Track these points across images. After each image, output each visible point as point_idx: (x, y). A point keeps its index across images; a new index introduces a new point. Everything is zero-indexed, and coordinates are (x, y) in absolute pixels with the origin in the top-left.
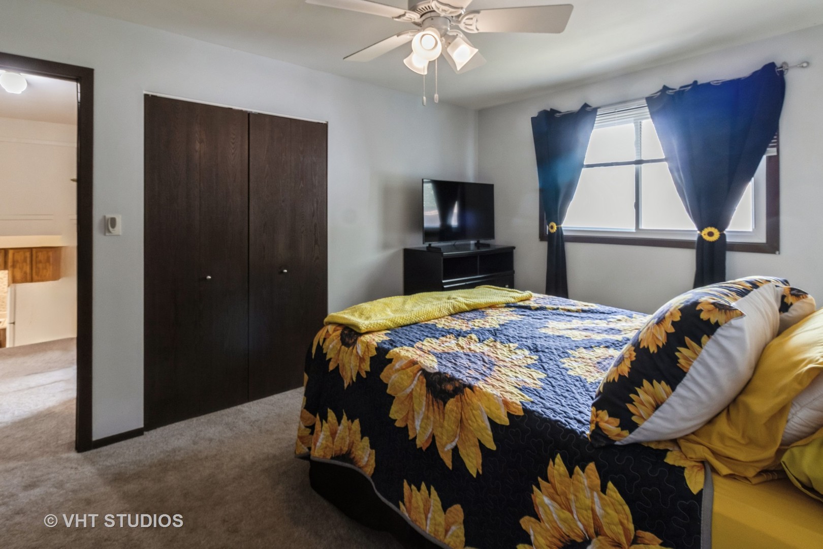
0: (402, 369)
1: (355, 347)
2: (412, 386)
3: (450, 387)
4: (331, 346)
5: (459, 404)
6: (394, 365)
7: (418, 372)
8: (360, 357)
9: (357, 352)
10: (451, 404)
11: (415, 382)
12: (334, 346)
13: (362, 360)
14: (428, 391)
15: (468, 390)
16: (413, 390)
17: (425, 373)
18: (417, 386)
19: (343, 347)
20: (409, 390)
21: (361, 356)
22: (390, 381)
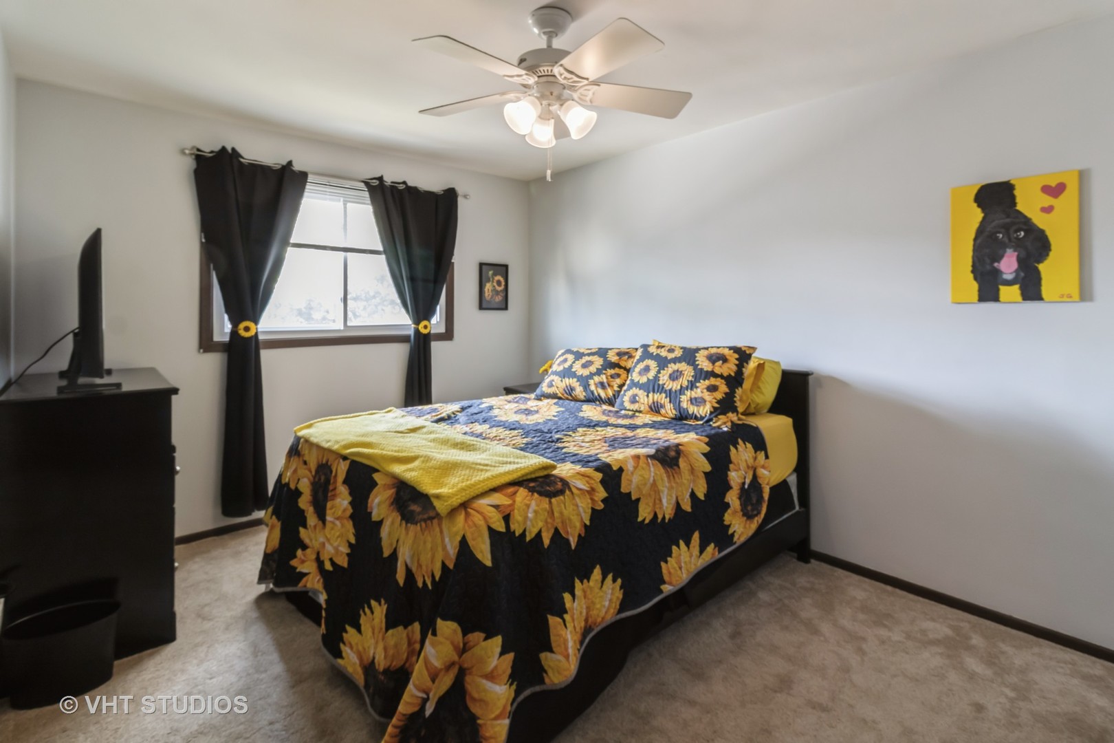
0: (635, 468)
1: (571, 487)
2: (652, 474)
3: (673, 454)
4: (530, 515)
5: (685, 459)
6: (628, 470)
7: (647, 460)
8: (587, 491)
9: (580, 489)
10: (682, 463)
11: (652, 469)
12: (536, 512)
13: (592, 491)
14: (664, 468)
15: (680, 447)
16: (654, 477)
17: (652, 457)
18: (656, 471)
19: (553, 500)
20: (652, 479)
21: (588, 489)
22: (633, 486)
